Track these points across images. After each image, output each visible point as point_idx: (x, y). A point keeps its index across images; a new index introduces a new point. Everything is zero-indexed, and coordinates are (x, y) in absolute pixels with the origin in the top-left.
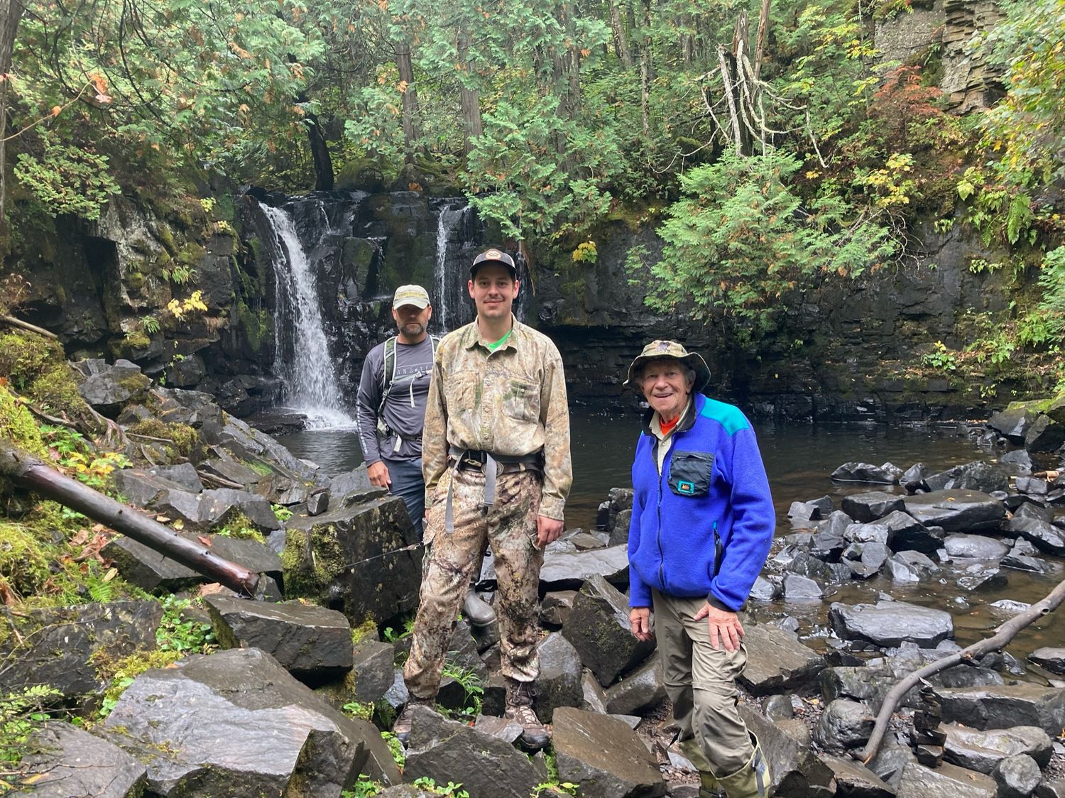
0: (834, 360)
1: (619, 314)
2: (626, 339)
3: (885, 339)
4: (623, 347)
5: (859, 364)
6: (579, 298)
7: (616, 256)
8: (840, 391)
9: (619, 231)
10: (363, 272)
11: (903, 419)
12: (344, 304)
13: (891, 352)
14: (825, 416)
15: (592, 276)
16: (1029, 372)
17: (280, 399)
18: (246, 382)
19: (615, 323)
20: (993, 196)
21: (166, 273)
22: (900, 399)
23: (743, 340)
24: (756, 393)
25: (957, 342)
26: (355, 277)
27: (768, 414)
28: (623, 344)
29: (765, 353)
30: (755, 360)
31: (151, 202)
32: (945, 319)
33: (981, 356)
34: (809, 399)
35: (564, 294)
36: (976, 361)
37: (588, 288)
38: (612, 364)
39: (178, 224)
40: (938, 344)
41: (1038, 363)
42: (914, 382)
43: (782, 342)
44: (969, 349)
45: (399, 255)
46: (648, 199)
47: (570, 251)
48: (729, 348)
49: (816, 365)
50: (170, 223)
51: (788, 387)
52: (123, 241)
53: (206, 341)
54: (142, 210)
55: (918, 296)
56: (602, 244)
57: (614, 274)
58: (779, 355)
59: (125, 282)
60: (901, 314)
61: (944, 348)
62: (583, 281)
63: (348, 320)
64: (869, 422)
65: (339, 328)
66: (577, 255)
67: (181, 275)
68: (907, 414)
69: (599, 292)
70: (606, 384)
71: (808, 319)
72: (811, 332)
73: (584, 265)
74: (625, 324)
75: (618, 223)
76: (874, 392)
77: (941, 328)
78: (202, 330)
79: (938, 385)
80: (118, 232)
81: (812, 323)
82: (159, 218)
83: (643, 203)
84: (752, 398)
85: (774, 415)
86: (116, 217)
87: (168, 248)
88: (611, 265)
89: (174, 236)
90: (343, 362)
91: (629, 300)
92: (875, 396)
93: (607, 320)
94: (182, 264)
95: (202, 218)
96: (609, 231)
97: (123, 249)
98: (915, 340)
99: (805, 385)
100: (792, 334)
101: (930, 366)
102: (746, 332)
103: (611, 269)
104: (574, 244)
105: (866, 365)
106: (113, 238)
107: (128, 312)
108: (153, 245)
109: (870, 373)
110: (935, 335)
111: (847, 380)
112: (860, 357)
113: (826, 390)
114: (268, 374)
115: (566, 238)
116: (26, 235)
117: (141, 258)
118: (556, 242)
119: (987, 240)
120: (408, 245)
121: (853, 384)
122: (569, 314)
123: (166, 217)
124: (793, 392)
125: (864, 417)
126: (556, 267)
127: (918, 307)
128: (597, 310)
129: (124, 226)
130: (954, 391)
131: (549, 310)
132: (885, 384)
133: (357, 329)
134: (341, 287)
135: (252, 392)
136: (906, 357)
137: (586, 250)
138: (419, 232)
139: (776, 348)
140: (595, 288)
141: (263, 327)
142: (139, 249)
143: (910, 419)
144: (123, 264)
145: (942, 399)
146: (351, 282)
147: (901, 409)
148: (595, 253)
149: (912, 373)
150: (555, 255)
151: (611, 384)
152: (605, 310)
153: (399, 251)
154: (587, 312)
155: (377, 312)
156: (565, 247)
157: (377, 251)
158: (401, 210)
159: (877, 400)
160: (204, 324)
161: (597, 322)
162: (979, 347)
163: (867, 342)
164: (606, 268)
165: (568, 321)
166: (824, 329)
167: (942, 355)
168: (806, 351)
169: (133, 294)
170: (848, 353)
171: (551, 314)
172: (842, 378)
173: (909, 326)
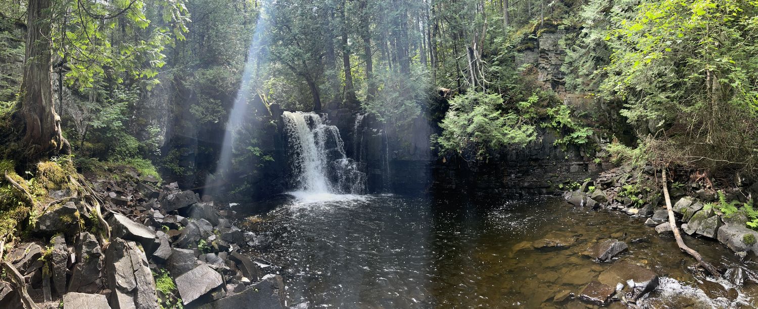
0: (506, 176)
3: (525, 168)
6: (408, 149)
13: (527, 172)
35: (402, 148)
37: (411, 145)
49: (499, 177)
69: (415, 146)
71: (496, 159)
91: (427, 150)
93: (419, 158)
99: (495, 185)
111: (511, 183)
113: (504, 187)
115: (402, 126)
117: (239, 136)
118: (399, 126)
121: (514, 185)
126: (399, 137)
127: (535, 156)
128: (414, 154)
131: (396, 154)
136: (533, 174)
138: (348, 124)
142: (239, 133)
152: (418, 154)
154: (411, 155)
159: (523, 191)
161: (414, 159)
163: (518, 168)
164: (419, 137)
165: (404, 158)
166: (502, 164)
169: (236, 149)
170: (511, 172)
173: (533, 163)
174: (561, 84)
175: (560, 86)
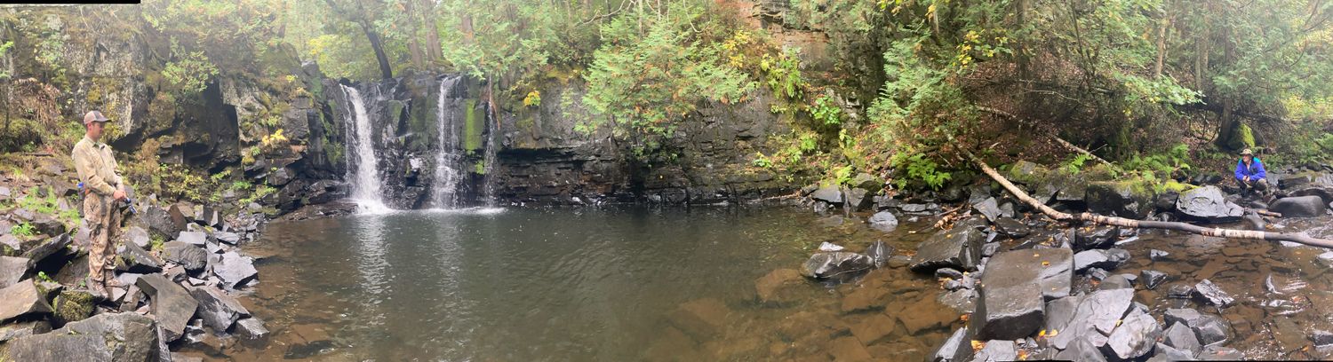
0: (697, 166)
1: (557, 140)
2: (562, 156)
3: (729, 152)
4: (559, 162)
5: (714, 168)
6: (529, 130)
7: (553, 101)
8: (704, 185)
9: (554, 85)
10: (397, 120)
11: (747, 199)
12: (385, 139)
13: (733, 159)
14: (695, 201)
15: (538, 116)
16: (808, 166)
17: (348, 195)
18: (326, 184)
19: (554, 146)
20: (777, 71)
21: (263, 121)
22: (744, 188)
23: (638, 155)
24: (648, 189)
25: (768, 152)
26: (392, 123)
27: (657, 202)
28: (559, 160)
29: (653, 162)
30: (647, 168)
31: (253, 80)
32: (761, 139)
33: (783, 159)
34: (684, 191)
35: (519, 128)
36: (780, 162)
37: (535, 123)
38: (553, 174)
39: (274, 92)
40: (759, 153)
41: (812, 161)
42: (750, 176)
43: (663, 156)
44: (776, 155)
45: (418, 109)
46: (571, 64)
47: (522, 99)
48: (627, 160)
49: (686, 169)
50: (269, 92)
51: (669, 184)
52: (239, 105)
53: (292, 160)
54: (249, 86)
55: (746, 126)
56: (544, 93)
57: (553, 113)
58: (662, 164)
59: (241, 128)
60: (737, 136)
61: (762, 156)
62: (531, 118)
63: (387, 148)
64: (724, 203)
65: (382, 153)
66: (527, 101)
67: (273, 121)
68: (749, 196)
69: (542, 125)
70: (549, 187)
71: (680, 141)
72: (681, 149)
73: (533, 108)
74: (561, 147)
75: (553, 79)
76: (726, 184)
77: (759, 144)
78: (289, 154)
79: (764, 176)
80: (236, 100)
81: (682, 143)
82: (261, 89)
83: (568, 68)
84: (646, 192)
85: (661, 202)
86: (235, 91)
87: (267, 106)
88: (550, 107)
89: (271, 100)
90: (385, 173)
91: (563, 130)
92: (727, 186)
93: (550, 145)
94: (274, 115)
95: (288, 88)
96: (548, 85)
97: (239, 109)
98: (745, 151)
99: (681, 182)
100: (669, 150)
101: (758, 166)
102: (639, 149)
103: (550, 111)
104: (525, 94)
105: (718, 168)
106: (232, 103)
107: (244, 145)
108: (257, 106)
109: (722, 172)
110: (756, 148)
111: (708, 178)
112: (714, 164)
113: (695, 185)
114: (342, 180)
115: (519, 91)
116: (184, 108)
117: (250, 113)
118: (513, 93)
119: (777, 95)
120: (423, 102)
121: (712, 180)
122: (522, 141)
123: (266, 89)
124: (673, 187)
125: (721, 200)
126: (513, 110)
127: (746, 132)
128: (541, 138)
129: (240, 97)
130: (772, 179)
131: (509, 139)
132: (734, 179)
133: (392, 153)
134: (384, 130)
135: (329, 189)
136: (743, 162)
137: (533, 97)
138: (429, 94)
139: (660, 159)
140: (539, 123)
141: (339, 153)
142: (249, 108)
143: (750, 199)
144: (239, 118)
145: (766, 185)
146: (390, 126)
147: (745, 193)
148: (539, 99)
149: (749, 171)
150: (513, 102)
151: (553, 187)
152: (547, 137)
153: (418, 106)
154: (534, 139)
155: (403, 143)
156: (520, 96)
157: (405, 107)
158: (420, 82)
159: (728, 188)
160: (291, 150)
161: (542, 146)
162: (780, 155)
163: (717, 154)
164: (547, 109)
165: (522, 146)
166: (689, 147)
167: (763, 160)
168: (678, 160)
169: (246, 134)
170: (706, 161)
171: (510, 141)
172: (705, 177)
173: (742, 143)
174: (775, 22)
175: (774, 25)
